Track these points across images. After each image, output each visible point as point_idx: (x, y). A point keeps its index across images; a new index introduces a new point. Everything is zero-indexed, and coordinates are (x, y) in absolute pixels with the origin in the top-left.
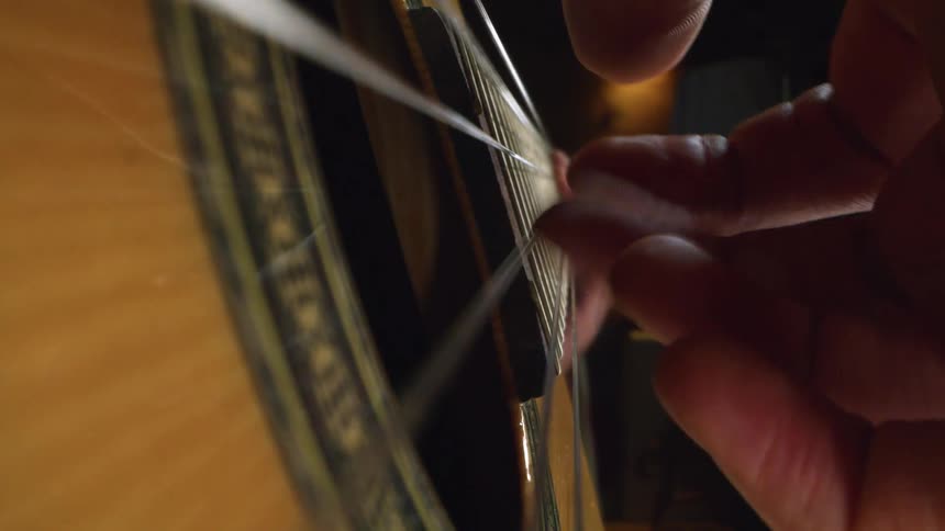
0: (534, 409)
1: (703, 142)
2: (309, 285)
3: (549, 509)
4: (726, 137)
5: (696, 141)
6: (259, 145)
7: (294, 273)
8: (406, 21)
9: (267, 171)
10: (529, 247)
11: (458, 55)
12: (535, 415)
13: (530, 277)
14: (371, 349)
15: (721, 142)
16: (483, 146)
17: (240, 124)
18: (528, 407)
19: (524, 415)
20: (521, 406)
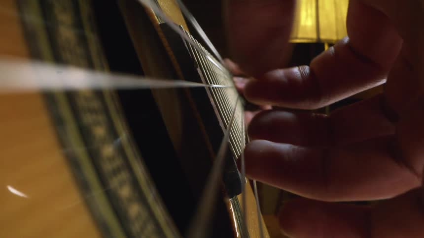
0: (236, 200)
1: (299, 70)
4: (308, 65)
5: (296, 70)
8: (159, 29)
12: (237, 202)
15: (307, 69)
16: (203, 88)
18: (233, 200)
19: (232, 204)
20: (230, 201)
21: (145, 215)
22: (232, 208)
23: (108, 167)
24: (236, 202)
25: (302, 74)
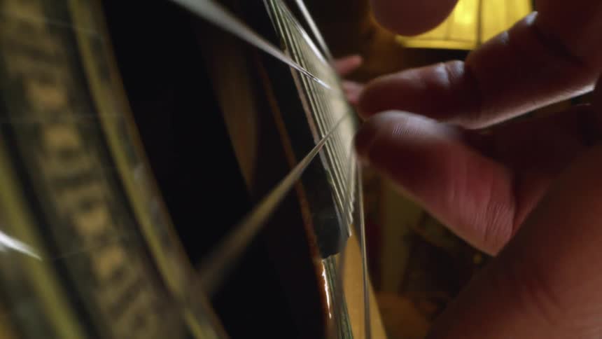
1: (446, 69)
5: (442, 70)
10: (324, 142)
12: (334, 267)
18: (328, 261)
19: (326, 268)
20: (323, 262)
21: (135, 271)
22: (324, 274)
23: (52, 168)
24: (331, 265)
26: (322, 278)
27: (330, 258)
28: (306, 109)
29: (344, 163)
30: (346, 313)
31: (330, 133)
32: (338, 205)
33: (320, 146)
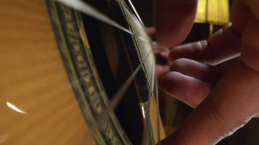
1: (201, 43)
2: (87, 72)
3: (151, 131)
5: (199, 44)
6: (73, 37)
7: (83, 69)
9: (76, 43)
10: (143, 62)
11: (123, 12)
13: (144, 70)
14: (103, 88)
15: (205, 42)
17: (69, 32)
18: (144, 104)
20: (142, 104)
22: (143, 108)
24: (146, 106)
25: (203, 46)
26: (142, 110)
27: (145, 103)
28: (137, 48)
29: (150, 69)
30: (151, 122)
31: (145, 58)
32: (148, 83)
33: (142, 64)
